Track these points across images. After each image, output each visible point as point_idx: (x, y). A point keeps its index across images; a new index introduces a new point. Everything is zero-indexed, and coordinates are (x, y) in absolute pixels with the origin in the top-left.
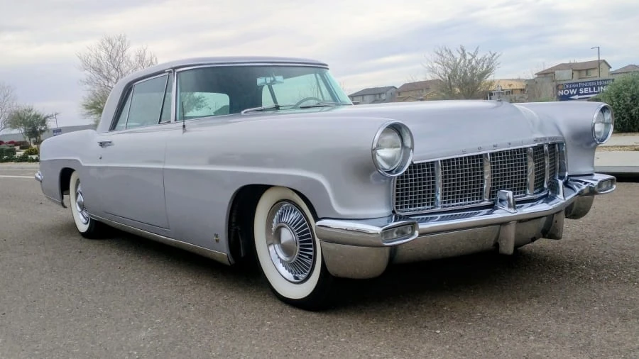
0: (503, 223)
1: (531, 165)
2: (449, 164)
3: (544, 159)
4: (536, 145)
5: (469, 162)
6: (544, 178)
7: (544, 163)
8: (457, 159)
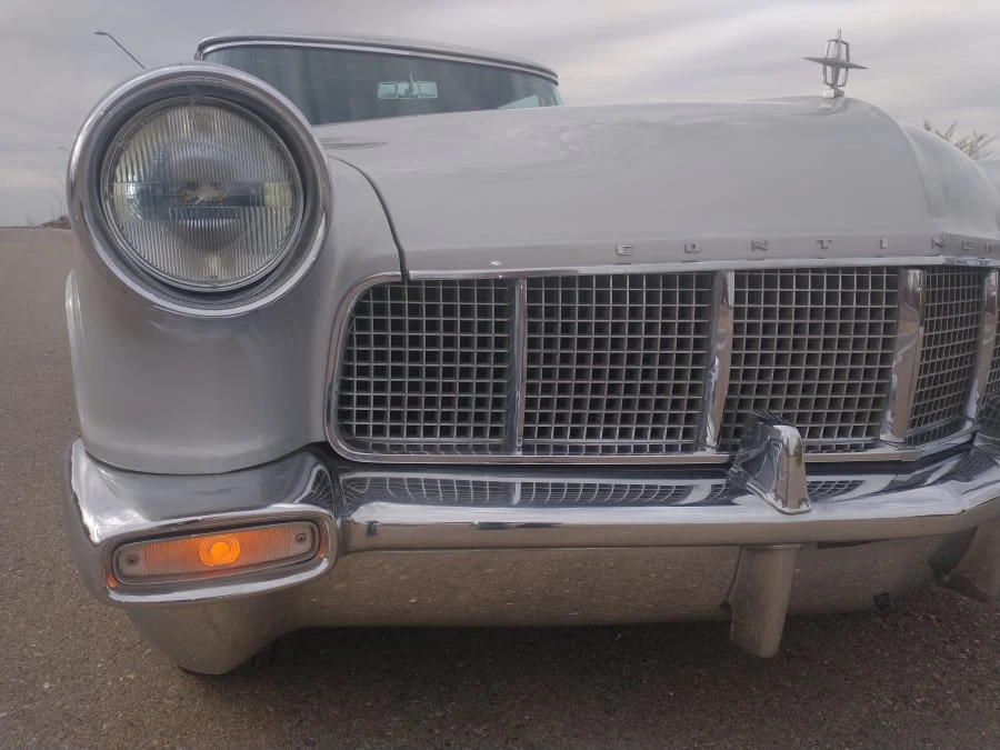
0: (752, 547)
1: (910, 335)
2: (551, 297)
3: (977, 319)
4: (940, 260)
5: (651, 298)
6: (968, 385)
7: (976, 332)
8: (602, 279)
